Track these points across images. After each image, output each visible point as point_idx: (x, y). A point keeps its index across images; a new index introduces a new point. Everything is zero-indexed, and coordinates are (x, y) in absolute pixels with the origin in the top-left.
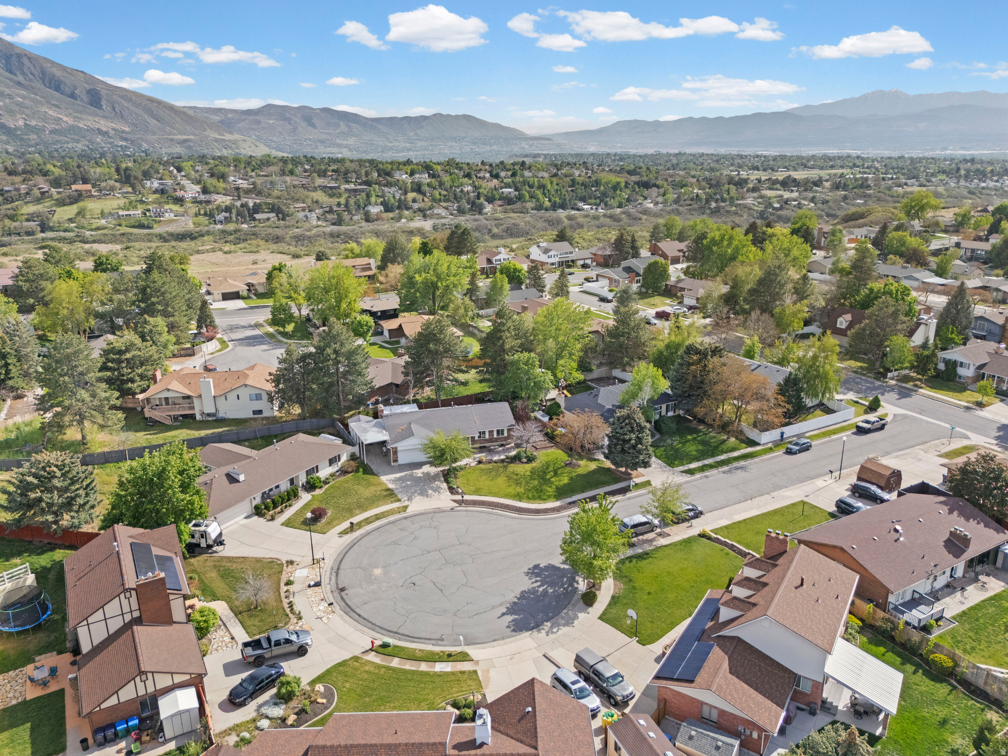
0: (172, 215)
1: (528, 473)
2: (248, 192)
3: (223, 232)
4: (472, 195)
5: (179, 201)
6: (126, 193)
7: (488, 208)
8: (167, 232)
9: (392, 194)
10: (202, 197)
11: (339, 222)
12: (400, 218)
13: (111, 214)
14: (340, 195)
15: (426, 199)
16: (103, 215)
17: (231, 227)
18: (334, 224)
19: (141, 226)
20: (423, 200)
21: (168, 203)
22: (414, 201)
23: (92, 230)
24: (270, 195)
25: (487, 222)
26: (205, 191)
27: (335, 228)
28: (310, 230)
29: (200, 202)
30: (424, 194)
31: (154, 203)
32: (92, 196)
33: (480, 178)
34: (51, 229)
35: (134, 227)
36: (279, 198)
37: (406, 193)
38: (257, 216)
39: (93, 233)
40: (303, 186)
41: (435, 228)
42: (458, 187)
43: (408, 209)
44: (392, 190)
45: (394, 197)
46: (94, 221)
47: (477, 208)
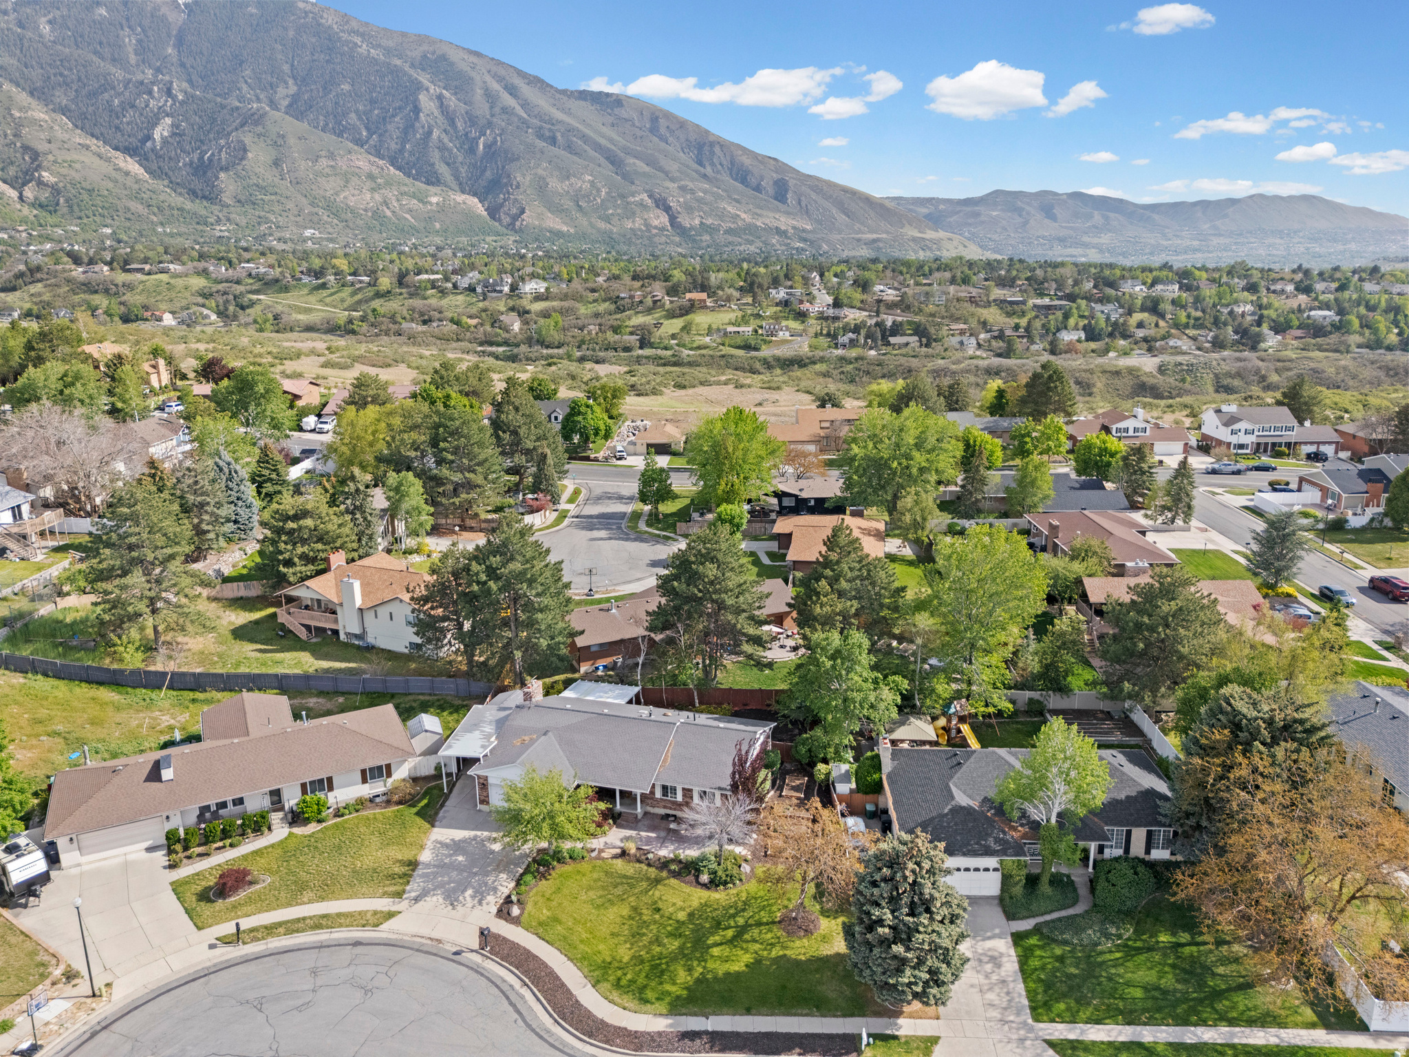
0: (787, 334)
1: (682, 916)
2: (891, 306)
3: (842, 359)
4: (1249, 318)
5: (802, 316)
6: (744, 304)
7: (1272, 341)
8: (773, 356)
9: (1105, 313)
10: (831, 312)
11: (1007, 353)
12: (1107, 351)
13: (718, 330)
14: (1023, 314)
15: (1162, 323)
16: (710, 331)
17: (853, 353)
18: (999, 355)
19: (747, 347)
20: (1157, 325)
21: (787, 318)
22: (1140, 325)
23: (691, 349)
24: (921, 310)
25: (1261, 364)
26: (837, 304)
27: (997, 361)
28: (958, 362)
29: (826, 319)
30: (1162, 316)
31: (771, 317)
32: (706, 307)
33: (1274, 292)
34: (652, 346)
35: (738, 347)
36: (933, 315)
37: (1130, 313)
38: (892, 340)
39: (691, 353)
40: (972, 300)
41: (1162, 369)
42: (1227, 306)
43: (1125, 336)
44: (1107, 308)
45: (1108, 319)
46: (697, 338)
47: (1249, 339)
